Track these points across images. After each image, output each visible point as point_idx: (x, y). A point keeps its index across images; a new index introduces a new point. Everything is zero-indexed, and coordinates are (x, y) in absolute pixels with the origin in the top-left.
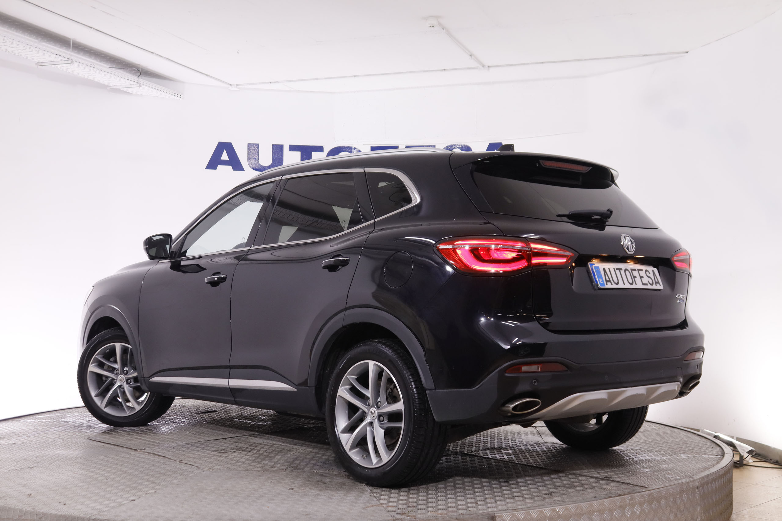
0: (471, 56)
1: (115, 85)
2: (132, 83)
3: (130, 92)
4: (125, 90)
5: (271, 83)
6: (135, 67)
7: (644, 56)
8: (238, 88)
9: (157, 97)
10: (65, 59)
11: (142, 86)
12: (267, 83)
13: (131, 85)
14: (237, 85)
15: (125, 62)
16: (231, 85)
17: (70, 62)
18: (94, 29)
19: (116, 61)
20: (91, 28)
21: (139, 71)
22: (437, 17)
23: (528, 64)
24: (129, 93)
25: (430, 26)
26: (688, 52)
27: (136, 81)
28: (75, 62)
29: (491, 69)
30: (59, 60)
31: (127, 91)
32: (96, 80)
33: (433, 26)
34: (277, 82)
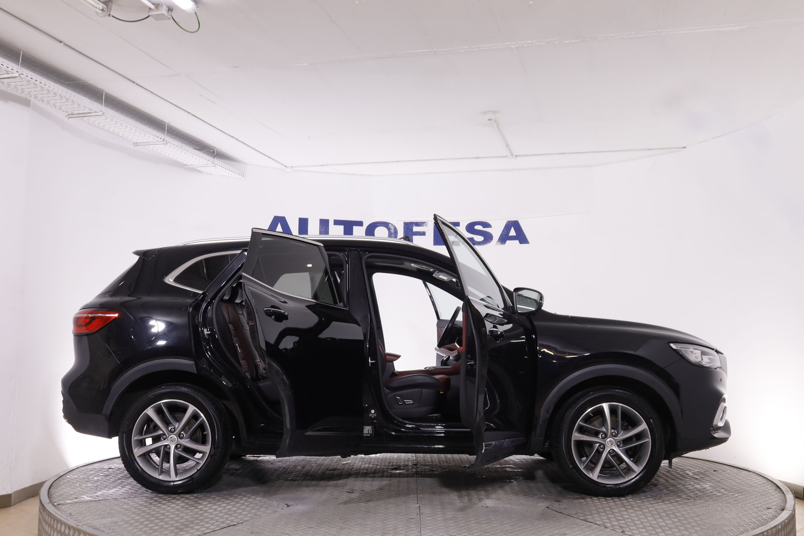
0: (507, 146)
1: (193, 164)
2: (208, 163)
3: (203, 171)
4: (199, 169)
5: (322, 165)
6: (212, 149)
7: (649, 149)
8: (293, 170)
9: (224, 175)
10: (162, 140)
11: (217, 166)
12: (319, 166)
13: (207, 164)
14: (292, 167)
15: (203, 144)
16: (286, 167)
17: (165, 142)
18: (192, 114)
19: (196, 143)
20: (189, 113)
21: (214, 152)
22: (495, 112)
23: (550, 154)
24: (201, 171)
25: (489, 120)
26: (685, 148)
27: (212, 161)
28: (168, 143)
29: (518, 158)
30: (155, 140)
31: (200, 170)
32: (178, 160)
33: (491, 120)
34: (328, 165)
